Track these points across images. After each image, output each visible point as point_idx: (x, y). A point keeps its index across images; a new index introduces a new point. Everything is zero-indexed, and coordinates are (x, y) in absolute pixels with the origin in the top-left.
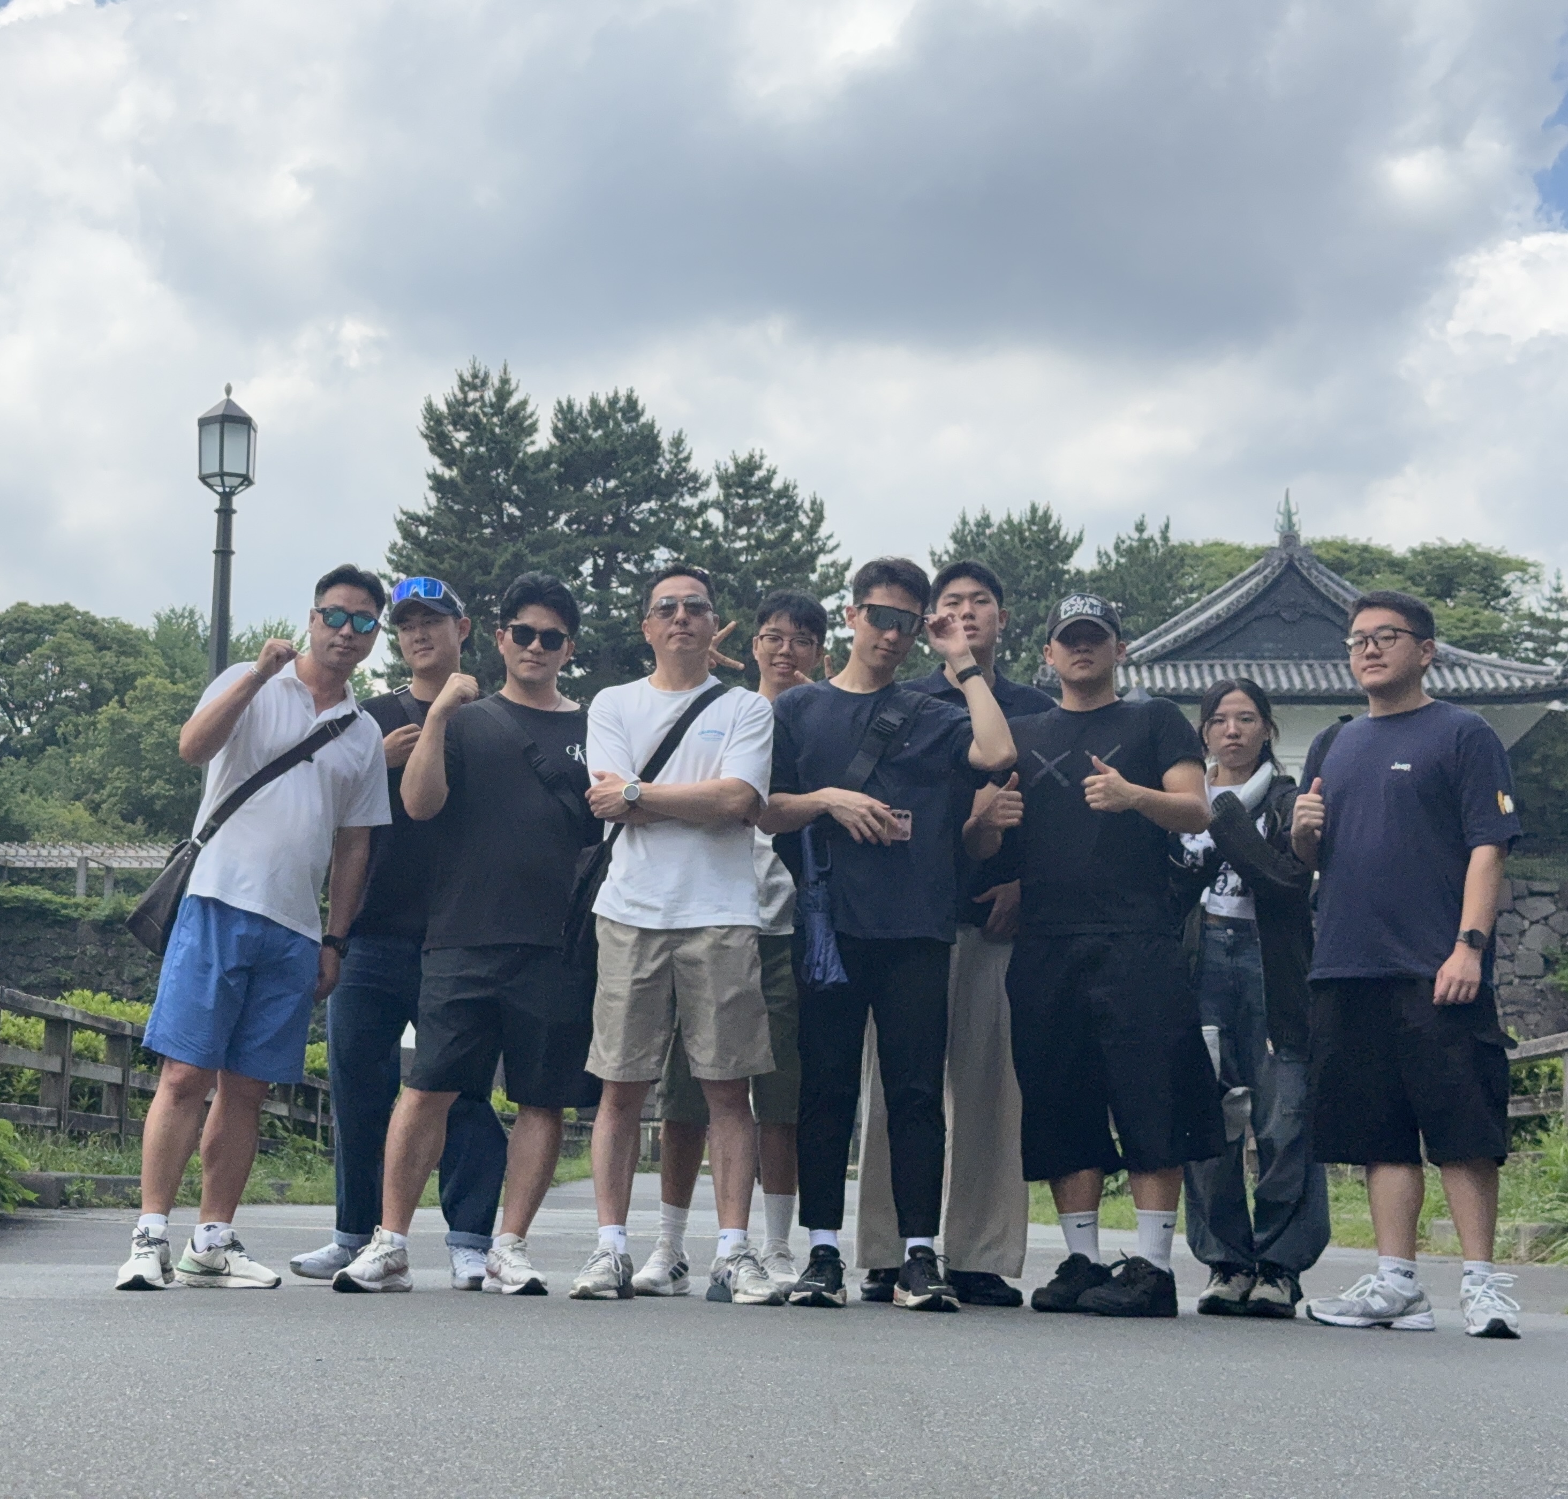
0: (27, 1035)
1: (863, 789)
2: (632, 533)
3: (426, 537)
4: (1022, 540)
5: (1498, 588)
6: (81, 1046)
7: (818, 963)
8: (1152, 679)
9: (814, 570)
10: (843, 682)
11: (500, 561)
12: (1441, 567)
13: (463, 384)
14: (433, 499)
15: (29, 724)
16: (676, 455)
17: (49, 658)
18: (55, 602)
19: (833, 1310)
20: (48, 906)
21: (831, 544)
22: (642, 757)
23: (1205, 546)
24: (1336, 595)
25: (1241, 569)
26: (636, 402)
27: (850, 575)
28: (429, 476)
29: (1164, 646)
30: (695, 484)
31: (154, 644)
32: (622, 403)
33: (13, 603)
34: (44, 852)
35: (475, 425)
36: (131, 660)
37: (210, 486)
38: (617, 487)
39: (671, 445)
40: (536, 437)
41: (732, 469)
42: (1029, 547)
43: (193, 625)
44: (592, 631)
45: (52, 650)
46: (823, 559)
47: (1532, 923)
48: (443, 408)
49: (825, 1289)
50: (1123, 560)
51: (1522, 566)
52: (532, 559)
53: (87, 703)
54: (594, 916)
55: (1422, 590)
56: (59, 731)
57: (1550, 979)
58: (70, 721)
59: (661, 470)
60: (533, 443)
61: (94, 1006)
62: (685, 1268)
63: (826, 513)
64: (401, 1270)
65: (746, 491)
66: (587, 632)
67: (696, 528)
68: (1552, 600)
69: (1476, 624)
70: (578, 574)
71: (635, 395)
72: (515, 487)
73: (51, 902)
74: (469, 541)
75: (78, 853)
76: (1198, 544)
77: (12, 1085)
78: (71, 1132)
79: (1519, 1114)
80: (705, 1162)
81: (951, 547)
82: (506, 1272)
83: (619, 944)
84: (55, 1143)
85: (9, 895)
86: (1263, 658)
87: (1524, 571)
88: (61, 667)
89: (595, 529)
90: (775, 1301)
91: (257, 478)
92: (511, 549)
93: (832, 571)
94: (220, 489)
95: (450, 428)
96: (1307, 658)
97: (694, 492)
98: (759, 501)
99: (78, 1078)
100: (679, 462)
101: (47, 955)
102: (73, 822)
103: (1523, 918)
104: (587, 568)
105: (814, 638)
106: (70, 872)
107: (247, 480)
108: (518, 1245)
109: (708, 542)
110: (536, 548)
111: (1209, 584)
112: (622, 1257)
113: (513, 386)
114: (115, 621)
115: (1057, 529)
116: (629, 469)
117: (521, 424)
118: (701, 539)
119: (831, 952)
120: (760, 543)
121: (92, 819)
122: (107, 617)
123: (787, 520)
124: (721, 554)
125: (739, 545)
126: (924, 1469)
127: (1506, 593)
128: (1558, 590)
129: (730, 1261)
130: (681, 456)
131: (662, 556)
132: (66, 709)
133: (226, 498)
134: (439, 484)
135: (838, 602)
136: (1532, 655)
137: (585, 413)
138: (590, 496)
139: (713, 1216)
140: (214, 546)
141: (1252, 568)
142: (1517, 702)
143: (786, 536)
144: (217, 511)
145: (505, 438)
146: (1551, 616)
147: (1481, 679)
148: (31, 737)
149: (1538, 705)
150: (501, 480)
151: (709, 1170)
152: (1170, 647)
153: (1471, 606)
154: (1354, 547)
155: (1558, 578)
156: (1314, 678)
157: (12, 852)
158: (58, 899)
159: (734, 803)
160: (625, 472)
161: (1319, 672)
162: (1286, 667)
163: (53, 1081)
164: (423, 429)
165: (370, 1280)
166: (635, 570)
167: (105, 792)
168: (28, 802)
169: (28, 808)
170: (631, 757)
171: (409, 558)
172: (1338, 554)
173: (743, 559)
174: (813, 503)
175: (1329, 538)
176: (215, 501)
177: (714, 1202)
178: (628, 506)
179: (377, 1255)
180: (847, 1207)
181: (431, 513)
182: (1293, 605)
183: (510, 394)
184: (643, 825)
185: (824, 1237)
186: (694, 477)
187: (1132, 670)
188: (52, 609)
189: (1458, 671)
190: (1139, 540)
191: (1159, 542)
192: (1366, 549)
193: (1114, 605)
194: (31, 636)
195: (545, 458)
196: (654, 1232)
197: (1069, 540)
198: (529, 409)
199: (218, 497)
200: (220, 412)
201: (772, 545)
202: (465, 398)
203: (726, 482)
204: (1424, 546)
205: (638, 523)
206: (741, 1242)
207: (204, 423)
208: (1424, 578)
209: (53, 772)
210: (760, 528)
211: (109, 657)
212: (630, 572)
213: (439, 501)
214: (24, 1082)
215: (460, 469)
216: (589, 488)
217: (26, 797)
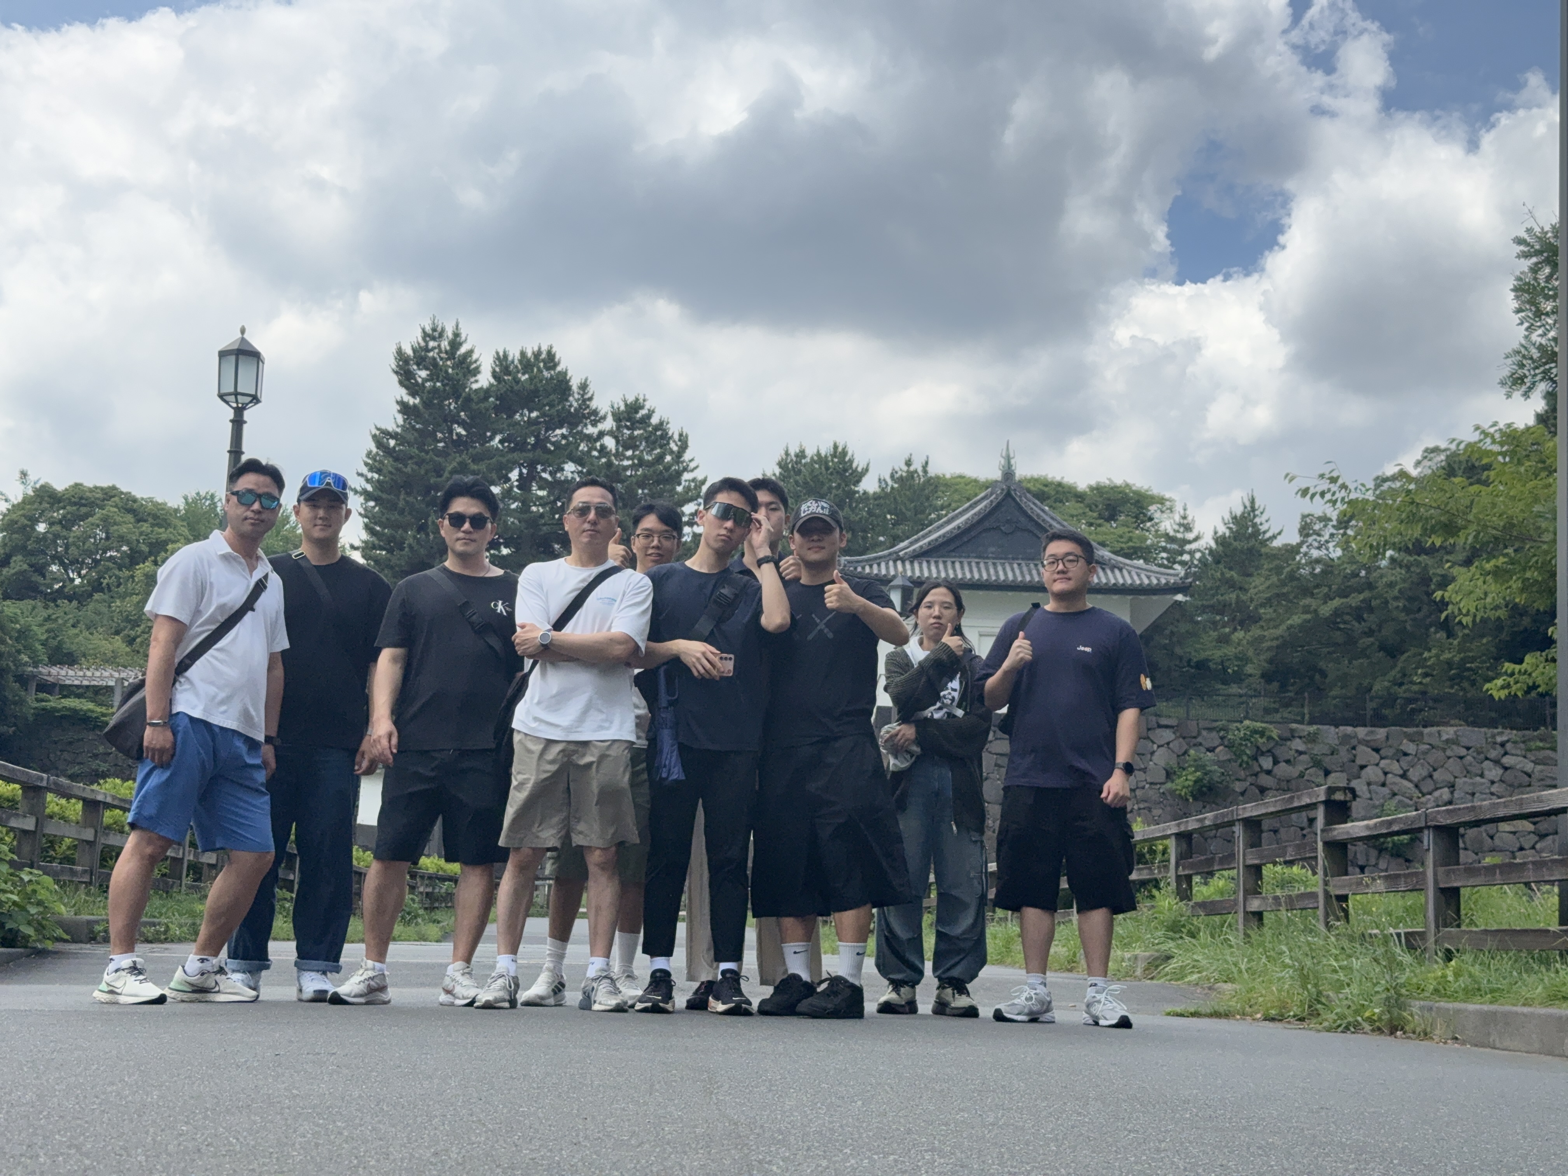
0: (67, 813)
1: (706, 640)
2: (549, 452)
3: (394, 447)
4: (827, 468)
5: (1145, 515)
6: (111, 821)
7: (665, 766)
8: (913, 570)
9: (679, 484)
10: (693, 564)
11: (449, 468)
12: (1109, 499)
13: (426, 335)
14: (400, 419)
15: (79, 575)
16: (583, 396)
17: (98, 526)
18: (105, 483)
19: (665, 1015)
20: (90, 714)
21: (692, 465)
22: (555, 613)
23: (952, 478)
24: (1038, 515)
25: (976, 495)
26: (554, 356)
27: (704, 489)
28: (398, 402)
29: (921, 547)
30: (595, 417)
31: (182, 519)
32: (543, 356)
33: (72, 483)
34: (89, 674)
35: (434, 367)
36: (162, 530)
37: (227, 402)
38: (538, 417)
39: (579, 388)
40: (479, 377)
41: (622, 408)
42: (831, 474)
43: (214, 505)
44: (516, 522)
45: (101, 520)
46: (686, 476)
47: (1159, 747)
48: (410, 352)
49: (662, 1001)
50: (896, 486)
51: (1161, 501)
52: (474, 467)
53: (127, 560)
54: (512, 730)
55: (1095, 515)
56: (105, 582)
57: (1169, 785)
58: (114, 574)
59: (571, 406)
60: (476, 381)
61: (123, 791)
62: (563, 985)
63: (690, 443)
64: (382, 989)
65: (632, 424)
66: (513, 523)
67: (596, 449)
68: (1180, 525)
69: (1130, 539)
70: (509, 479)
71: (554, 350)
72: (462, 414)
73: (93, 711)
74: (427, 452)
75: (116, 675)
76: (948, 476)
77: (55, 850)
78: (101, 886)
79: (1141, 877)
80: (582, 910)
81: (778, 471)
82: (458, 990)
83: (529, 751)
84: (88, 894)
85: (60, 706)
86: (988, 558)
87: (1162, 504)
88: (107, 533)
89: (521, 446)
90: (619, 1009)
91: (263, 398)
92: (458, 459)
93: (693, 484)
94: (234, 405)
95: (415, 367)
96: (1017, 559)
97: (594, 424)
98: (641, 432)
99: (108, 846)
100: (584, 401)
101: (88, 752)
102: (113, 652)
103: (1153, 743)
104: (514, 475)
105: (675, 534)
106: (109, 690)
107: (255, 399)
108: (467, 970)
109: (604, 460)
110: (476, 459)
111: (954, 505)
112: (513, 978)
113: (463, 338)
114: (151, 500)
115: (851, 461)
116: (547, 404)
117: (468, 368)
118: (598, 458)
119: (674, 758)
120: (642, 463)
121: (128, 649)
122: (145, 497)
123: (661, 447)
124: (613, 469)
125: (626, 463)
126: (705, 1126)
127: (1151, 519)
128: (1184, 518)
129: (594, 980)
130: (586, 397)
131: (570, 468)
132: (110, 565)
133: (239, 412)
134: (404, 408)
135: (696, 507)
136: (1166, 562)
137: (516, 362)
138: (518, 423)
139: (587, 948)
140: (228, 447)
141: (982, 495)
142: (1154, 594)
143: (660, 458)
144: (231, 421)
145: (455, 377)
146: (1179, 536)
147: (1132, 577)
148: (82, 585)
149: (1169, 597)
150: (452, 407)
151: (584, 916)
152: (925, 548)
153: (1128, 527)
154: (1052, 483)
155: (1185, 510)
156: (1022, 573)
157: (63, 673)
158: (98, 709)
159: (619, 650)
160: (545, 406)
161: (1025, 569)
162: (1003, 565)
163: (87, 847)
164: (394, 367)
165: (355, 996)
166: (550, 478)
167: (139, 630)
168: (77, 635)
169: (77, 640)
170: (548, 614)
171: (381, 462)
172: (1041, 487)
173: (629, 473)
174: (681, 435)
175: (1036, 476)
176: (230, 414)
177: (588, 939)
178: (546, 431)
179: (362, 978)
180: (677, 942)
181: (399, 430)
182: (1008, 522)
183: (460, 344)
184: (553, 664)
185: (660, 963)
186: (595, 412)
187: (899, 563)
188: (102, 489)
189: (1117, 572)
190: (908, 471)
191: (921, 473)
192: (1060, 484)
193: (889, 517)
194: (84, 510)
195: (486, 393)
196: (540, 961)
197: (859, 469)
198: (475, 357)
199: (232, 411)
200: (236, 347)
201: (650, 464)
202: (427, 345)
203: (618, 417)
204: (1098, 483)
205: (553, 443)
206: (605, 967)
207: (223, 354)
208: (1097, 506)
209: (98, 613)
210: (642, 451)
211: (145, 527)
212: (545, 480)
213: (405, 420)
214: (64, 847)
215: (421, 399)
216: (517, 417)
217: (76, 631)
